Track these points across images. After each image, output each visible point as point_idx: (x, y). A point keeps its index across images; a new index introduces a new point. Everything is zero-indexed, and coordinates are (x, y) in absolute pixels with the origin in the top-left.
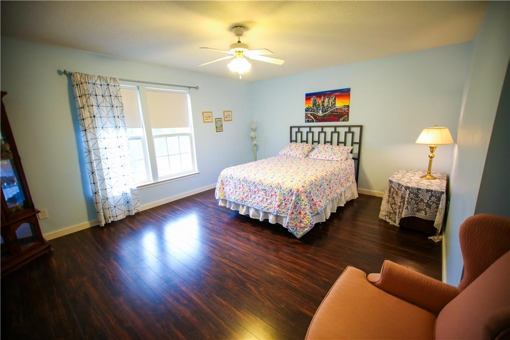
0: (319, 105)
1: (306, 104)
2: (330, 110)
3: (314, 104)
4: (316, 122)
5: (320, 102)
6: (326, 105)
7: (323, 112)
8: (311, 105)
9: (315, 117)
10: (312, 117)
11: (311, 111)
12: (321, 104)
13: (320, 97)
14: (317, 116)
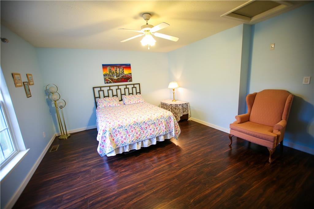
0: (113, 72)
1: (103, 71)
2: (121, 76)
3: (110, 71)
4: (113, 83)
5: (114, 70)
6: (118, 73)
7: (117, 76)
8: (108, 72)
9: (112, 79)
10: (110, 80)
11: (109, 76)
12: (115, 72)
13: (114, 68)
14: (113, 79)
